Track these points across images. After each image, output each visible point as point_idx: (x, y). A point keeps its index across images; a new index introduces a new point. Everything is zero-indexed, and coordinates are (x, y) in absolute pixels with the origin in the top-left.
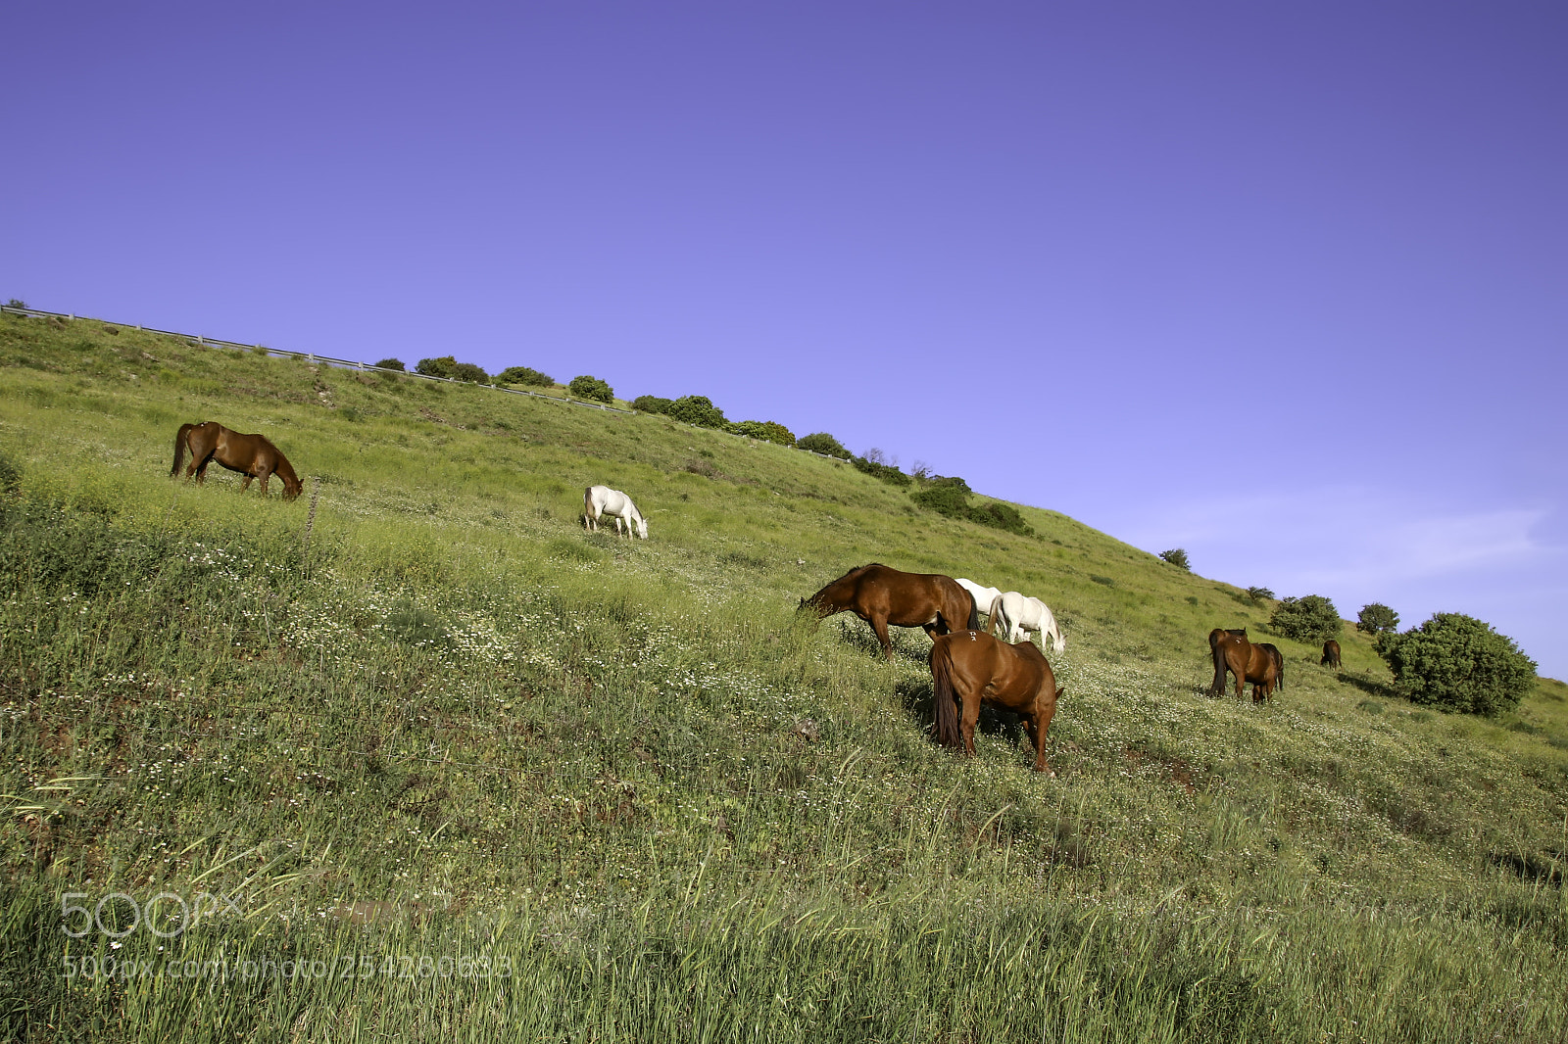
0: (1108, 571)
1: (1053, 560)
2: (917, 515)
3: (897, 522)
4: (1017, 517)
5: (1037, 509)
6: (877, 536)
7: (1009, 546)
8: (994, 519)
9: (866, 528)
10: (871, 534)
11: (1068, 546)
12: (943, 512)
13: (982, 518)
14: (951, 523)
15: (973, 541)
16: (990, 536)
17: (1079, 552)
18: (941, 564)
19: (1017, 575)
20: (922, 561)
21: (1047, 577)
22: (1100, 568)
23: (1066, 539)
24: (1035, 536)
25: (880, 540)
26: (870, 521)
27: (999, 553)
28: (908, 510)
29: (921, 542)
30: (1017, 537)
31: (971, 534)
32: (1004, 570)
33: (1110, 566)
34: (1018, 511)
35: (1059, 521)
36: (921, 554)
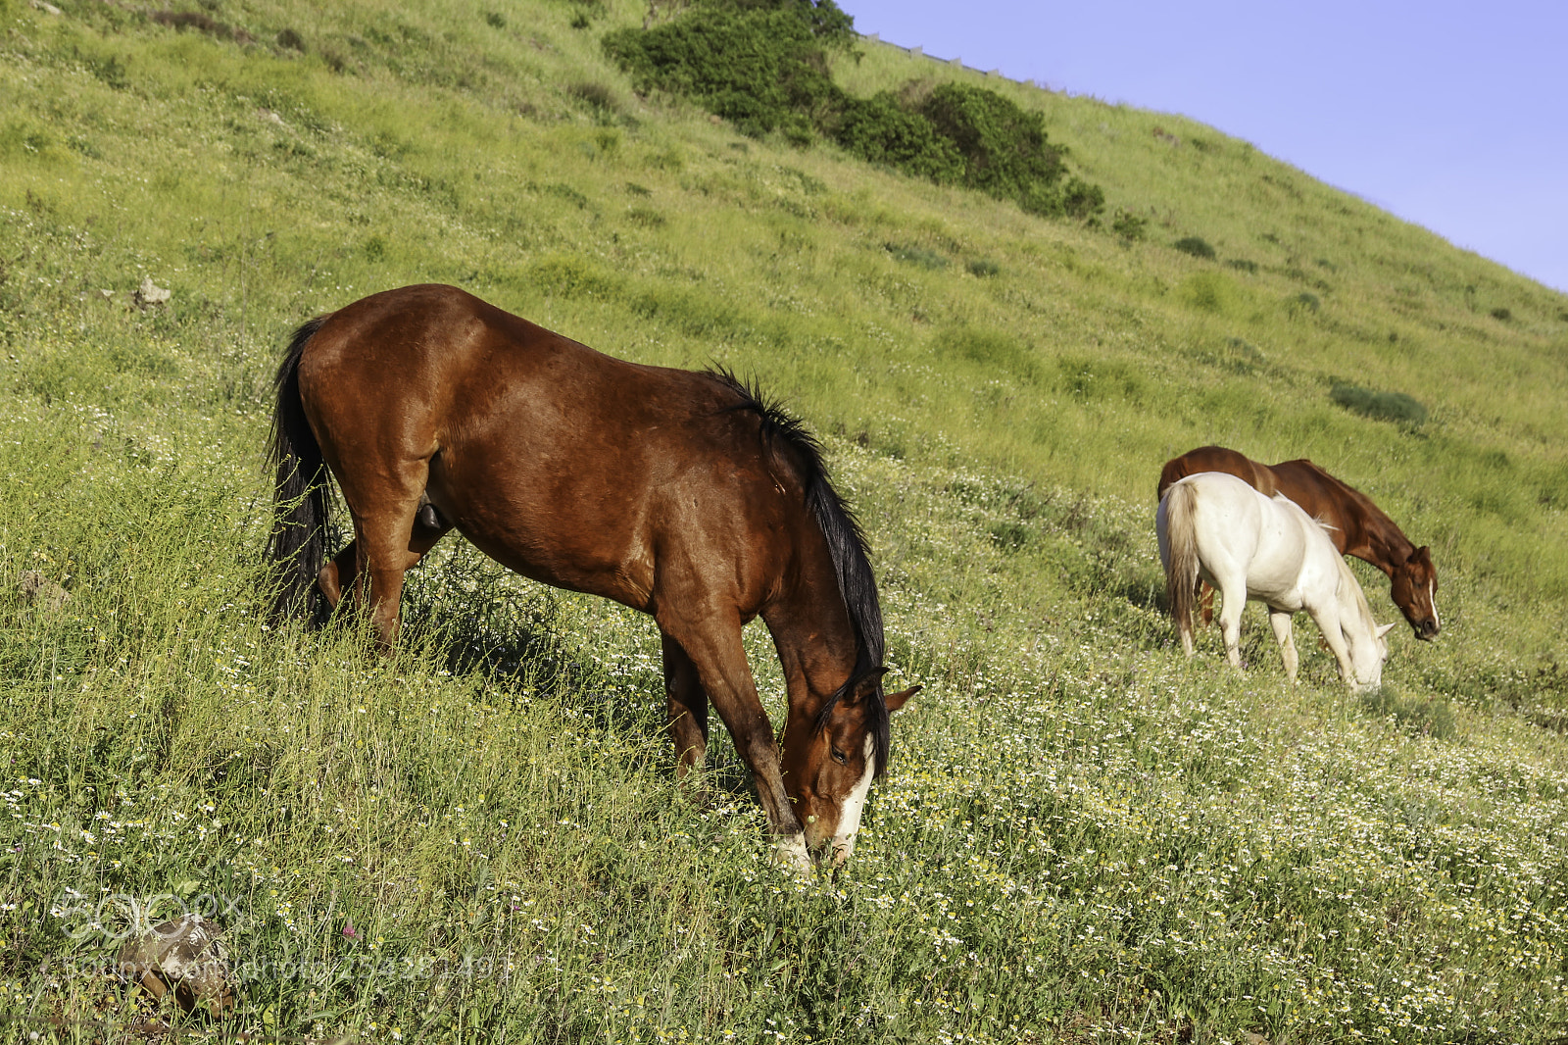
0: (1401, 366)
1: (1178, 319)
2: (631, 122)
3: (549, 146)
4: (1037, 139)
5: (1119, 110)
6: (468, 200)
7: (999, 257)
8: (942, 147)
9: (422, 167)
10: (443, 192)
11: (1239, 265)
12: (734, 114)
13: (892, 142)
14: (770, 157)
15: (856, 234)
16: (924, 212)
17: (1284, 289)
18: (725, 324)
19: (1030, 374)
20: (649, 307)
21: (1151, 384)
22: (1370, 355)
23: (1233, 235)
24: (1107, 219)
25: (478, 218)
26: (438, 140)
27: (959, 287)
28: (595, 98)
29: (646, 234)
30: (1031, 220)
31: (848, 206)
32: (978, 351)
33: (1410, 348)
34: (1038, 119)
35: (1209, 162)
36: (644, 278)
